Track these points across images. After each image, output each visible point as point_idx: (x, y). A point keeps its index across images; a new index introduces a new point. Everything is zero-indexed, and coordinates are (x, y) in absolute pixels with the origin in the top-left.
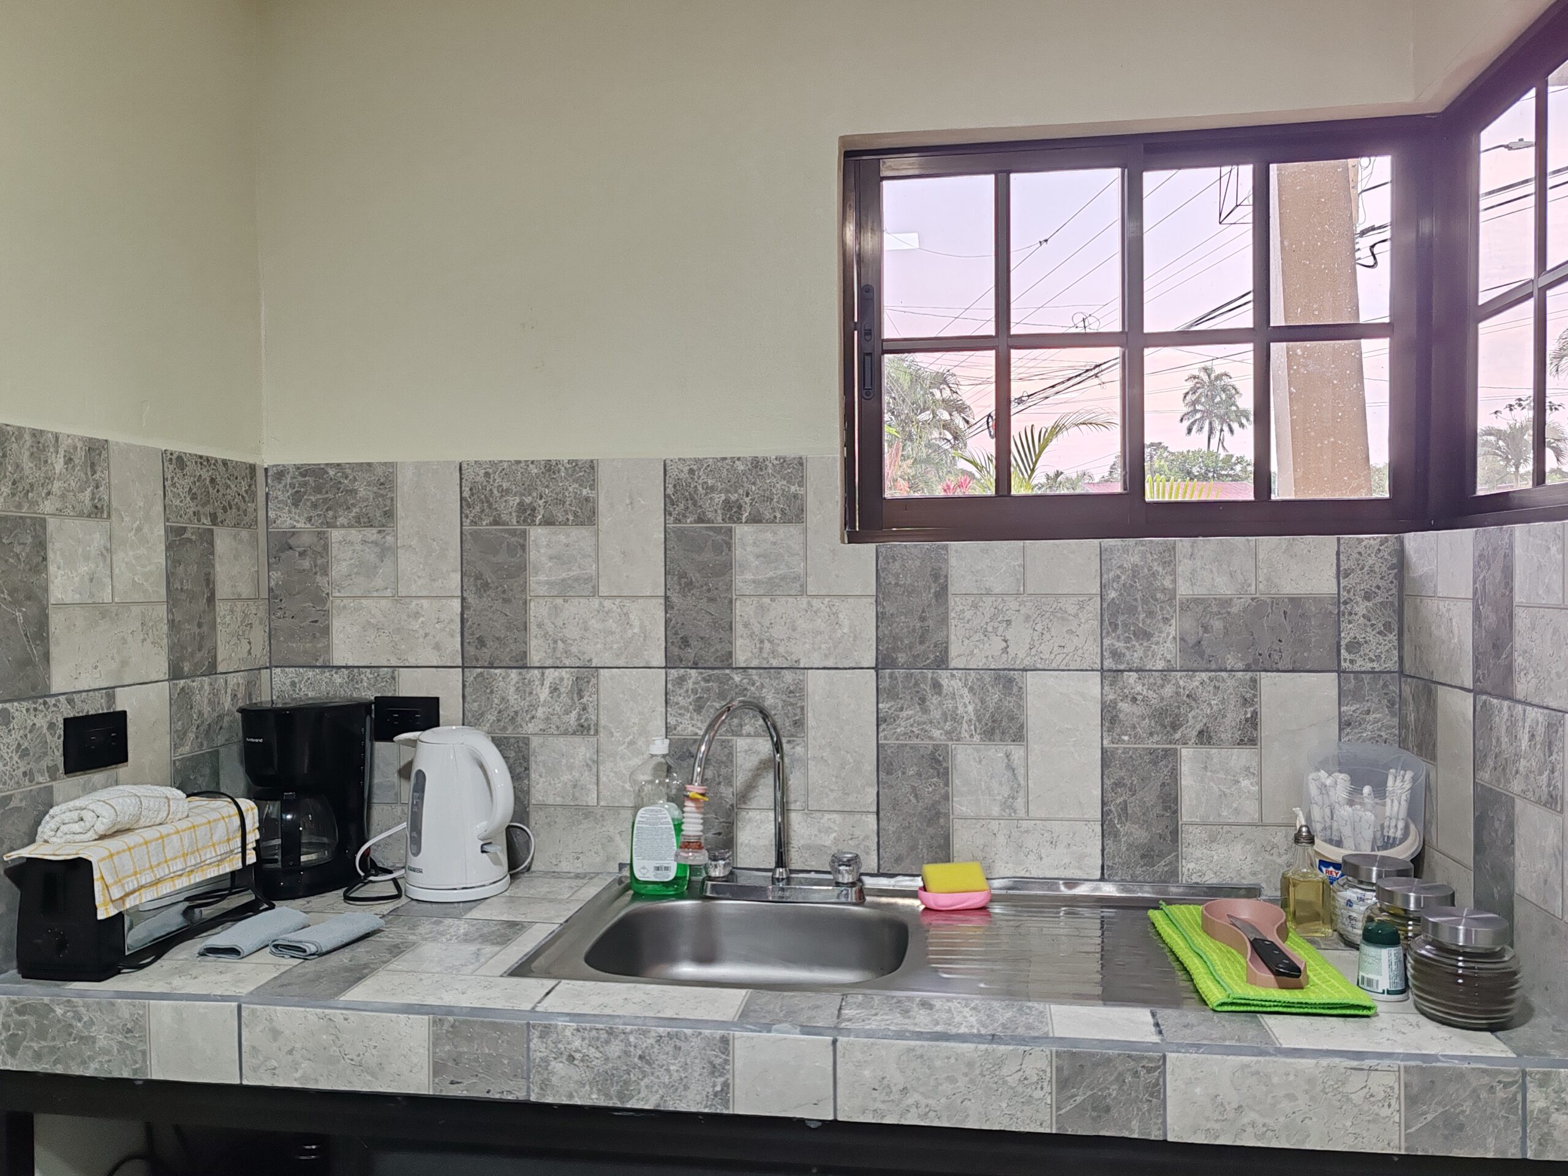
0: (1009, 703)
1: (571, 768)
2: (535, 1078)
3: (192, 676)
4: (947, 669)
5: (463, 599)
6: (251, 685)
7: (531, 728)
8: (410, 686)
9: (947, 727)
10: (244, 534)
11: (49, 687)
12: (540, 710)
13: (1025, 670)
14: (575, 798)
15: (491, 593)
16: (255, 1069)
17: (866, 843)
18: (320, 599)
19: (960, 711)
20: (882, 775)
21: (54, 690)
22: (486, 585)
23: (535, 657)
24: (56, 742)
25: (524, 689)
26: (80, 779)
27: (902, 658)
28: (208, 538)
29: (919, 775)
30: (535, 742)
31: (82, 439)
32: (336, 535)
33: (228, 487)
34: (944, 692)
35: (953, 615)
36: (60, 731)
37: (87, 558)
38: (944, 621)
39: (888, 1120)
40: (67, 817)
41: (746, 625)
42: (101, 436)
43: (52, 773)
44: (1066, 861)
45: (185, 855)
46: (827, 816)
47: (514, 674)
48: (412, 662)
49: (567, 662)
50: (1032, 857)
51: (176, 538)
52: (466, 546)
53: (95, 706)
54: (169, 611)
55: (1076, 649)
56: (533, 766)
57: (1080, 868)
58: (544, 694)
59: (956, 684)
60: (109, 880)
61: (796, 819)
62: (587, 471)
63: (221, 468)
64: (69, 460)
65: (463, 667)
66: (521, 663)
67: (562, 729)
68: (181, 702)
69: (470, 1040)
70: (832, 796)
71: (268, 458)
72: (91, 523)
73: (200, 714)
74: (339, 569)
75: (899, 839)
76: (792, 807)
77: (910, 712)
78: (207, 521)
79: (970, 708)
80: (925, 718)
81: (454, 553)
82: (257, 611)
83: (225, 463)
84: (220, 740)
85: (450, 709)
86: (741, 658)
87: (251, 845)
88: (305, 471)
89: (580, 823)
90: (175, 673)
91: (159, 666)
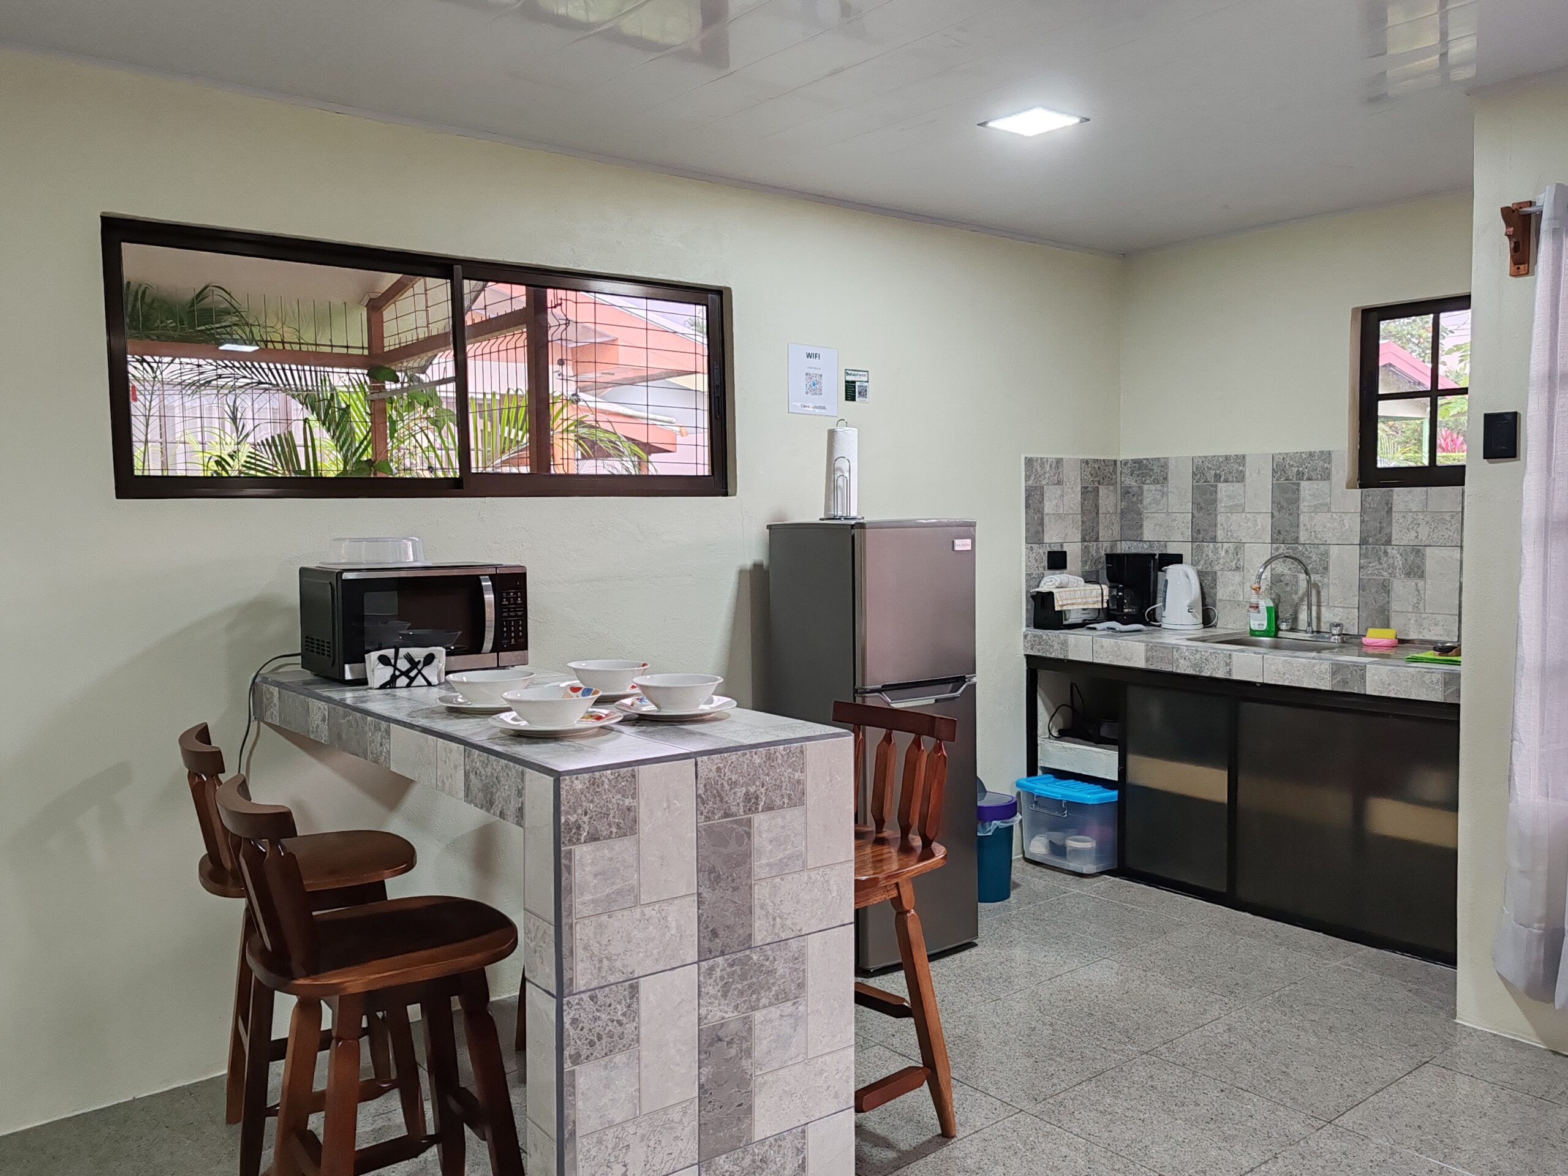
0: (1418, 561)
1: (1232, 585)
2: (1175, 665)
3: (1089, 541)
4: (1391, 545)
5: (1192, 514)
6: (1112, 547)
7: (1217, 568)
8: (1172, 550)
9: (1390, 571)
10: (1111, 488)
11: (1043, 540)
12: (1221, 560)
13: (1426, 546)
14: (1234, 598)
15: (1203, 511)
16: (1097, 658)
17: (1353, 621)
18: (1140, 513)
19: (1396, 564)
20: (1361, 592)
21: (1045, 542)
22: (1201, 508)
23: (1219, 539)
24: (1045, 558)
25: (1215, 551)
26: (1052, 572)
27: (1371, 540)
28: (1097, 490)
29: (1377, 592)
30: (1219, 573)
31: (1055, 459)
32: (1146, 487)
33: (1105, 470)
34: (1389, 555)
35: (1394, 521)
36: (1047, 555)
37: (1055, 498)
38: (1390, 524)
39: (1279, 683)
40: (1048, 580)
41: (1305, 525)
42: (1061, 457)
43: (1044, 567)
44: (1442, 633)
45: (1082, 598)
46: (1337, 609)
47: (1211, 545)
48: (1172, 539)
49: (1232, 540)
50: (1426, 630)
51: (1085, 491)
52: (1194, 491)
53: (1057, 549)
54: (1082, 517)
55: (1449, 536)
56: (1218, 584)
57: (1448, 636)
58: (1223, 554)
59: (1395, 552)
60: (1059, 599)
61: (1323, 609)
62: (1241, 459)
63: (1102, 463)
64: (1051, 466)
65: (1192, 542)
66: (1214, 540)
67: (1230, 568)
68: (1085, 551)
69: (1156, 651)
70: (1339, 600)
71: (1123, 457)
72: (1057, 487)
73: (1092, 555)
74: (1146, 501)
75: (1367, 619)
76: (1322, 604)
77: (1374, 564)
78: (1096, 484)
79: (1400, 563)
80: (1380, 567)
81: (1190, 495)
82: (1116, 519)
83: (1104, 461)
84: (1100, 566)
85: (1187, 558)
86: (1302, 540)
87: (1105, 601)
88: (1135, 461)
89: (1236, 608)
90: (1083, 540)
91: (1079, 537)
